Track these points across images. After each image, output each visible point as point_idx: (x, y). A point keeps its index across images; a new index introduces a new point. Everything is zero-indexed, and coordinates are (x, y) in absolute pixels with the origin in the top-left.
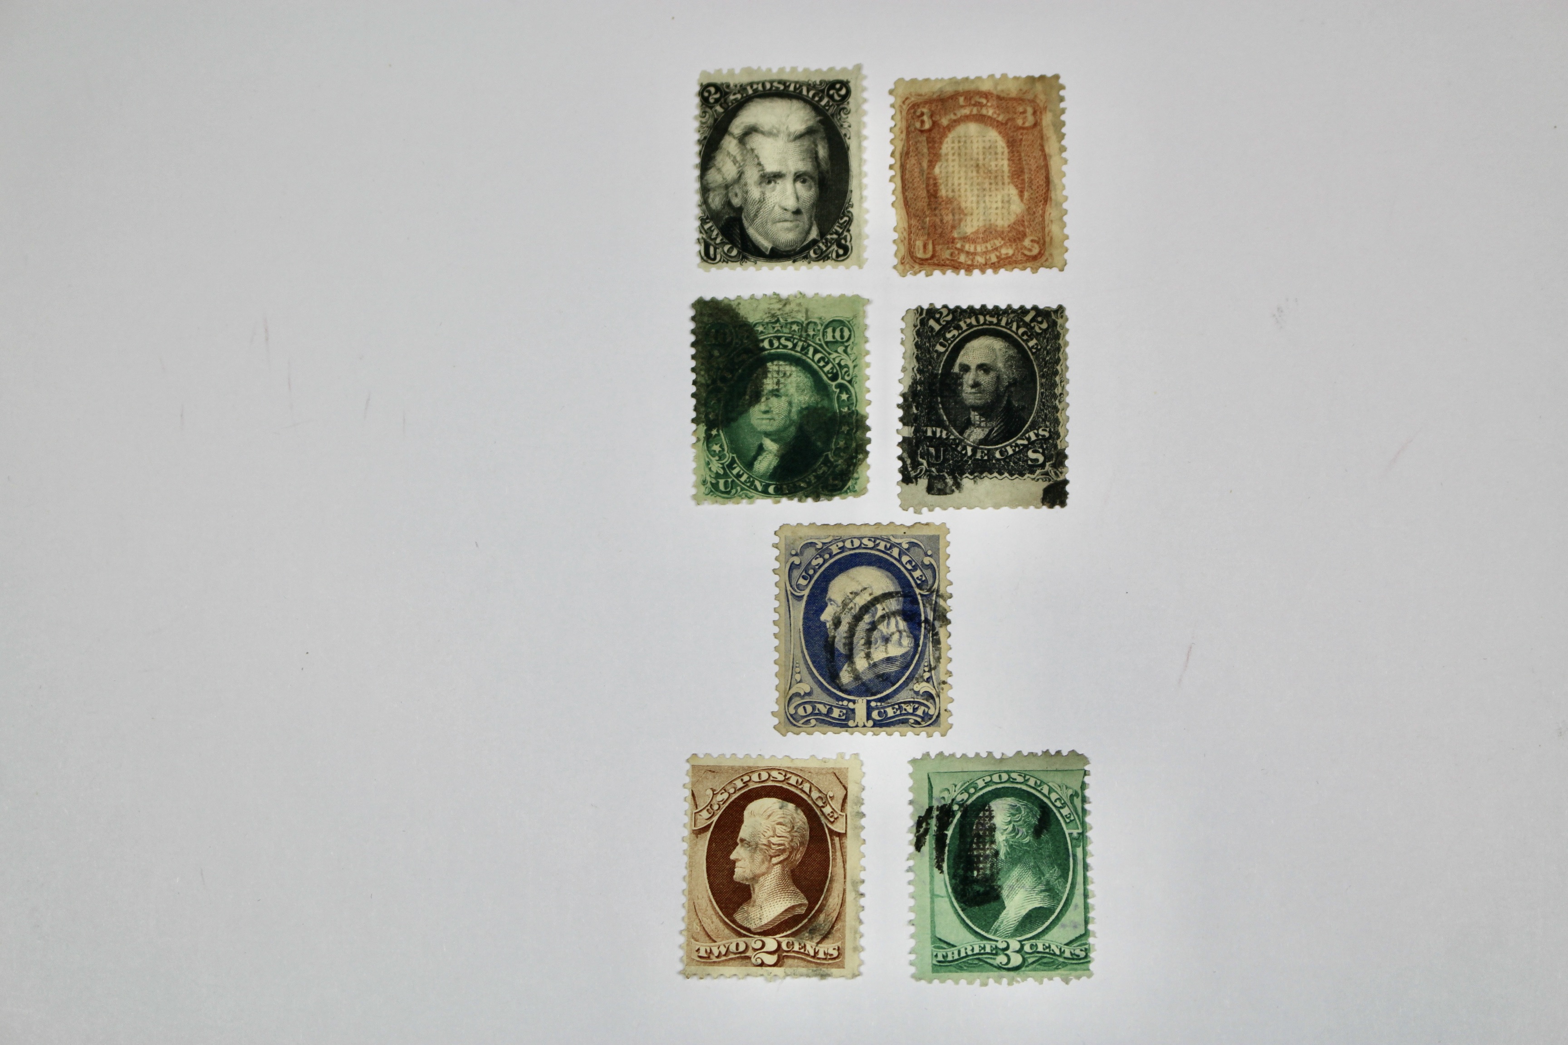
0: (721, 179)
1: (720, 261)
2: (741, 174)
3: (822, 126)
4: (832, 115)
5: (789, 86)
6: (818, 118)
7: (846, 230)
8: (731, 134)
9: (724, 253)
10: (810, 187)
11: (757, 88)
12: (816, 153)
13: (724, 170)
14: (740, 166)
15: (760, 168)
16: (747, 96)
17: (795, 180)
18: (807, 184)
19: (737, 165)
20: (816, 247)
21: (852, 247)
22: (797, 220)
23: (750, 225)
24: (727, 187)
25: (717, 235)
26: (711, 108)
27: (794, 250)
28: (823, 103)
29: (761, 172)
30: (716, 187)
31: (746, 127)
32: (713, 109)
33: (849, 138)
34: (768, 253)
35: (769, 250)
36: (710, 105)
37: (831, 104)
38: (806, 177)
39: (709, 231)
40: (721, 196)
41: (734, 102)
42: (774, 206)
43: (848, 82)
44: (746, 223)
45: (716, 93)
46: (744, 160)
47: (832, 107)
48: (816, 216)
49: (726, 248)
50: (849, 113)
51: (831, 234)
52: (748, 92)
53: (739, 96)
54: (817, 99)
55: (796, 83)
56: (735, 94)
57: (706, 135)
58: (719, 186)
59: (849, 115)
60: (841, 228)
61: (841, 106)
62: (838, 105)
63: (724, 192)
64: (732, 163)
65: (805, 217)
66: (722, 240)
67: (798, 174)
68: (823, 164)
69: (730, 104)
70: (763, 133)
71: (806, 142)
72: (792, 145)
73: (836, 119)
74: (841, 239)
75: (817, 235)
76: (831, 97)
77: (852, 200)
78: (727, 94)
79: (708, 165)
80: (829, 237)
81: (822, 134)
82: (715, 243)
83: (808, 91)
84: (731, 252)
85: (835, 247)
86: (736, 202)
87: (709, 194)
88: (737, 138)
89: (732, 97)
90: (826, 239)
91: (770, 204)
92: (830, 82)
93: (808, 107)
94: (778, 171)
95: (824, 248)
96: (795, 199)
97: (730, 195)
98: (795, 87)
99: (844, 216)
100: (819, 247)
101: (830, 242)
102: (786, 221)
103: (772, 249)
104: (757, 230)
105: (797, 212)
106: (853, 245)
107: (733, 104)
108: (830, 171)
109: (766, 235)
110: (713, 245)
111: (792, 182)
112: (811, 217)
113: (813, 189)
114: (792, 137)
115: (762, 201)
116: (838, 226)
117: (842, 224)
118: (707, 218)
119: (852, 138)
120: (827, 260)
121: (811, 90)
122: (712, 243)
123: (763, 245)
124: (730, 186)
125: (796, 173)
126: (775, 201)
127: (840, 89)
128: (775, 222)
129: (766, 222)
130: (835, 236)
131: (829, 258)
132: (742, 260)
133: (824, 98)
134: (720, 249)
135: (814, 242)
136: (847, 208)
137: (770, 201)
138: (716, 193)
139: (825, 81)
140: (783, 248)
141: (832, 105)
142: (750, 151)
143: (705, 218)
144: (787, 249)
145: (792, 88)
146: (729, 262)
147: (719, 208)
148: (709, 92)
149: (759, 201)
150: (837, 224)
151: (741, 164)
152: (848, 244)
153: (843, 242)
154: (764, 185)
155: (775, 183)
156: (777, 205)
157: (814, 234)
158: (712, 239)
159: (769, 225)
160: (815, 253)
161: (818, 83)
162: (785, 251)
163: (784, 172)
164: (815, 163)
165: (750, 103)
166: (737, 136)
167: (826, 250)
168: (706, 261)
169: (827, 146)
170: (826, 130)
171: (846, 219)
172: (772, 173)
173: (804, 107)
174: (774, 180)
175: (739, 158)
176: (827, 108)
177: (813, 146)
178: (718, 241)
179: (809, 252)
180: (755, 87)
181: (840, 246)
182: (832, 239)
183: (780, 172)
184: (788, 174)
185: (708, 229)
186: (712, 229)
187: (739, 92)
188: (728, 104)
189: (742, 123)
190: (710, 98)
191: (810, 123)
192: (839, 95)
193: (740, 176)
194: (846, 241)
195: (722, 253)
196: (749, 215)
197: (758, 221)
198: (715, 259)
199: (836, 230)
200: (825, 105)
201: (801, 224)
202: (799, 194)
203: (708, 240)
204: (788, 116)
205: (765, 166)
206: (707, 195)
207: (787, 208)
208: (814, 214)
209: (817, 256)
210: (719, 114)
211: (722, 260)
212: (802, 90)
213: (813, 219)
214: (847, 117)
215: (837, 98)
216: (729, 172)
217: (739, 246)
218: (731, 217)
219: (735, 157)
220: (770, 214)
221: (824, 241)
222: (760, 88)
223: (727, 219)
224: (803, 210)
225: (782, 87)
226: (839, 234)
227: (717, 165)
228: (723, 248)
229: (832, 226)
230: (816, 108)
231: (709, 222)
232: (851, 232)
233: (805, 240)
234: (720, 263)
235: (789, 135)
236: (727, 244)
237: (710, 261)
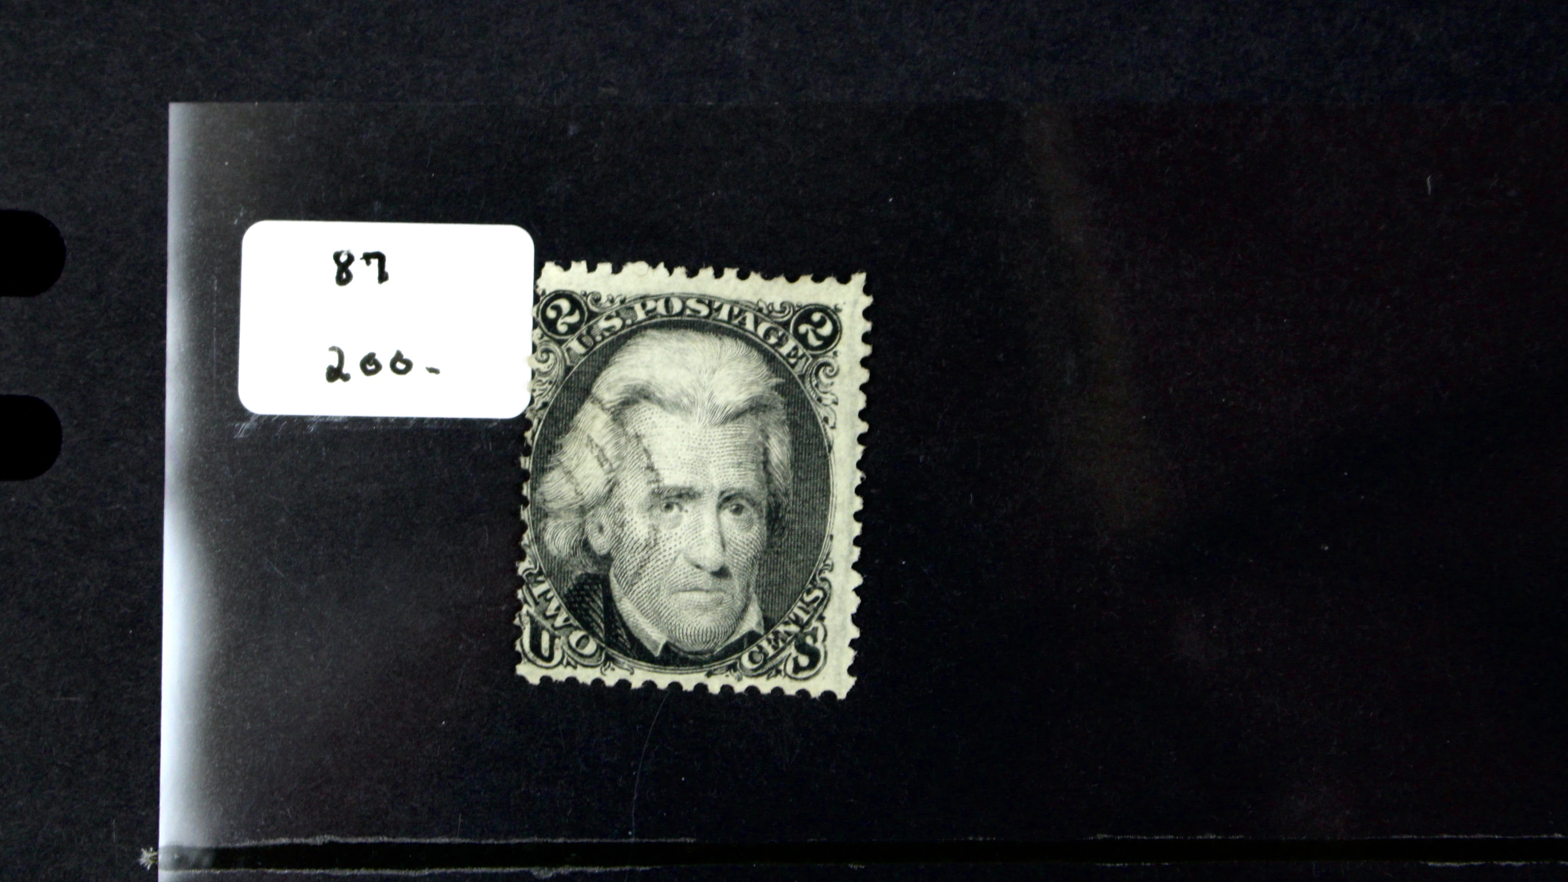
0: (573, 494)
1: (560, 663)
2: (613, 485)
3: (781, 398)
4: (802, 377)
5: (719, 309)
6: (775, 381)
7: (816, 616)
8: (598, 401)
9: (570, 647)
10: (750, 522)
11: (655, 309)
12: (766, 452)
13: (579, 474)
14: (611, 471)
15: (652, 476)
16: (633, 324)
17: (720, 507)
18: (744, 516)
19: (607, 466)
20: (755, 649)
21: (826, 653)
22: (720, 590)
23: (625, 594)
24: (583, 511)
25: (558, 609)
26: (560, 343)
27: (711, 651)
28: (785, 350)
29: (654, 486)
30: (560, 509)
31: (627, 389)
32: (563, 346)
33: (833, 428)
34: (657, 653)
35: (661, 647)
36: (557, 337)
37: (800, 353)
38: (743, 502)
39: (541, 600)
40: (570, 529)
41: (607, 334)
42: (675, 558)
43: (837, 310)
44: (617, 589)
45: (571, 313)
46: (620, 458)
47: (804, 360)
48: (758, 585)
49: (575, 637)
50: (835, 375)
51: (786, 623)
52: (636, 316)
53: (617, 323)
54: (773, 340)
55: (735, 303)
56: (609, 318)
57: (547, 399)
58: (568, 509)
59: (836, 380)
60: (807, 612)
61: (821, 360)
62: (815, 357)
63: (577, 521)
64: (595, 463)
65: (736, 584)
66: (567, 620)
67: (726, 495)
68: (777, 476)
69: (599, 338)
70: (660, 403)
71: (747, 428)
72: (717, 432)
73: (808, 386)
74: (806, 634)
75: (759, 624)
76: (802, 339)
77: (831, 556)
78: (593, 315)
79: (548, 462)
80: (781, 628)
81: (779, 413)
82: (553, 626)
83: (757, 323)
84: (583, 647)
85: (792, 650)
86: (600, 543)
87: (545, 525)
88: (609, 409)
89: (603, 324)
90: (776, 633)
91: (667, 553)
92: (800, 307)
93: (755, 353)
94: (688, 485)
95: (771, 652)
96: (719, 546)
97: (589, 527)
98: (731, 312)
99: (815, 587)
100: (761, 648)
101: (784, 641)
102: (697, 589)
103: (667, 647)
104: (639, 606)
105: (722, 573)
106: (828, 649)
107: (604, 338)
108: (791, 492)
109: (657, 618)
110: (548, 631)
111: (714, 509)
112: (748, 586)
113: (755, 528)
114: (719, 416)
115: (651, 545)
116: (801, 608)
117: (808, 604)
118: (540, 573)
119: (838, 426)
120: (776, 675)
121: (763, 320)
122: (547, 624)
123: (648, 638)
124: (589, 510)
125: (722, 493)
126: (678, 546)
127: (821, 323)
128: (674, 591)
129: (658, 590)
130: (794, 628)
131: (778, 672)
132: (605, 663)
133: (787, 340)
134: (563, 638)
135: (752, 637)
136: (821, 572)
137: (667, 548)
138: (560, 521)
139: (791, 305)
140: (687, 645)
141: (804, 355)
142: (634, 441)
143: (535, 572)
144: (698, 648)
145: (724, 314)
146: (579, 667)
147: (564, 554)
148: (558, 309)
149: (646, 546)
150: (800, 604)
151: (615, 466)
152: (819, 645)
153: (809, 640)
154: (657, 511)
155: (681, 509)
156: (681, 556)
157: (752, 621)
158: (547, 618)
159: (663, 597)
160: (751, 659)
161: (777, 307)
162: (691, 653)
163: (699, 487)
164: (762, 474)
165: (639, 340)
166: (608, 406)
167: (774, 656)
168: (533, 663)
169: (787, 439)
170: (788, 404)
171: (818, 593)
172: (675, 488)
173: (747, 356)
174: (677, 504)
175: (610, 453)
176: (792, 361)
177: (760, 438)
178: (559, 622)
179: (740, 658)
180: (650, 305)
181: (802, 648)
182: (788, 633)
183: (691, 489)
184: (707, 494)
185: (539, 596)
186: (549, 596)
187: (618, 314)
188: (594, 338)
189: (621, 379)
190: (560, 321)
191: (757, 390)
192: (819, 337)
193: (611, 490)
194: (815, 640)
195: (566, 648)
196: (623, 573)
197: (642, 586)
198: (550, 658)
199: (796, 616)
200: (789, 355)
201: (727, 599)
202: (727, 536)
203: (540, 619)
204: (714, 372)
205: (661, 472)
206: (542, 525)
207: (701, 563)
208: (754, 578)
209: (755, 666)
210: (575, 357)
211: (565, 662)
212: (744, 319)
213: (751, 589)
214: (832, 384)
215: (813, 341)
216: (587, 481)
217: (601, 635)
218: (588, 575)
219: (602, 450)
220: (666, 573)
221: (771, 636)
222: (661, 308)
223: (579, 578)
224: (733, 571)
225: (704, 311)
226: (803, 626)
227: (566, 464)
228: (568, 637)
229: (789, 607)
230: (770, 359)
231: (542, 582)
232: (826, 622)
233: (733, 632)
234: (561, 668)
235: (713, 412)
236: (576, 628)
237: (540, 662)
